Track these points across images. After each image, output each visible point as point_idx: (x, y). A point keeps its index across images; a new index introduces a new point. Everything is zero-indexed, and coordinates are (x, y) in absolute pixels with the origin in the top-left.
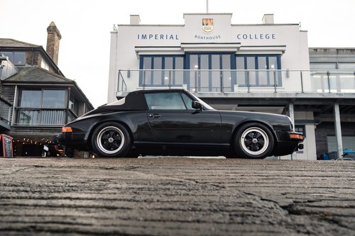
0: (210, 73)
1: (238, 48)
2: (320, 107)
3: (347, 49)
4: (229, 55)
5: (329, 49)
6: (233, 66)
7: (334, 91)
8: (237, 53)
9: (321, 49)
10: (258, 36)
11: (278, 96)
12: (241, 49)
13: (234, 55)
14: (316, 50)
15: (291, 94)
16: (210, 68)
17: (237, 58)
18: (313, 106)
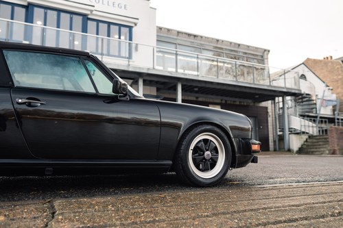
0: (58, 32)
1: (92, 11)
2: (164, 83)
3: (186, 34)
4: (81, 17)
5: (172, 30)
6: (85, 30)
7: (180, 71)
8: (89, 17)
9: (165, 29)
10: (111, 4)
11: (131, 69)
12: (94, 12)
13: (85, 18)
14: (161, 28)
15: (143, 69)
16: (58, 26)
17: (89, 22)
18: (157, 82)
